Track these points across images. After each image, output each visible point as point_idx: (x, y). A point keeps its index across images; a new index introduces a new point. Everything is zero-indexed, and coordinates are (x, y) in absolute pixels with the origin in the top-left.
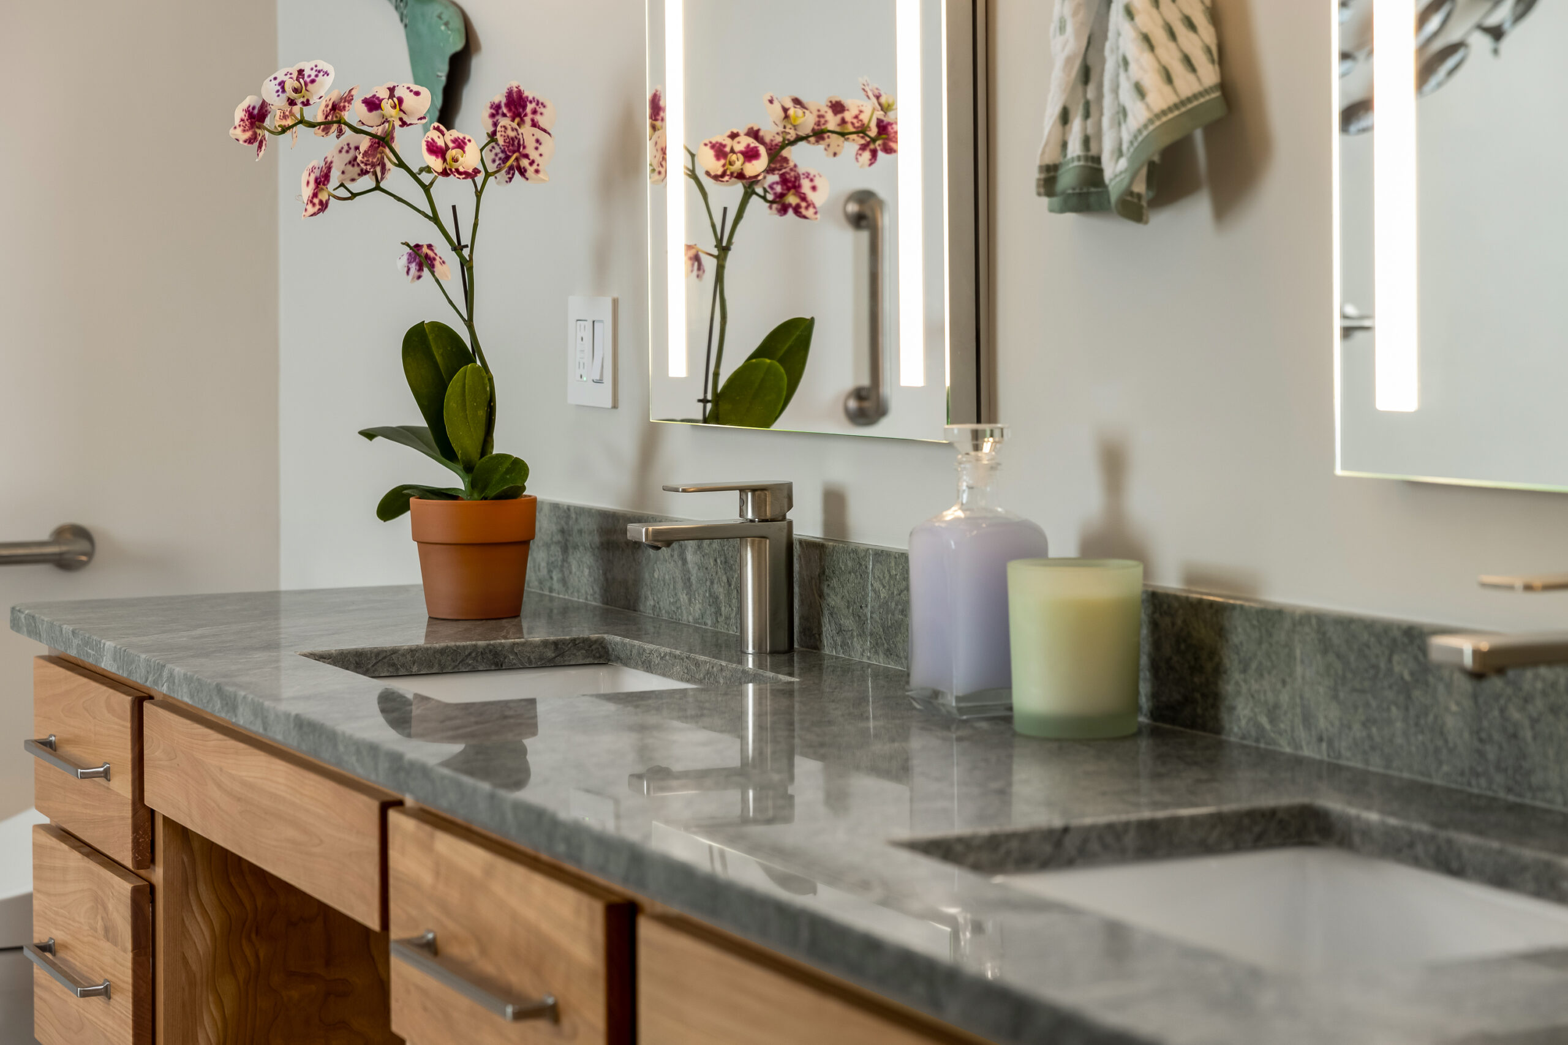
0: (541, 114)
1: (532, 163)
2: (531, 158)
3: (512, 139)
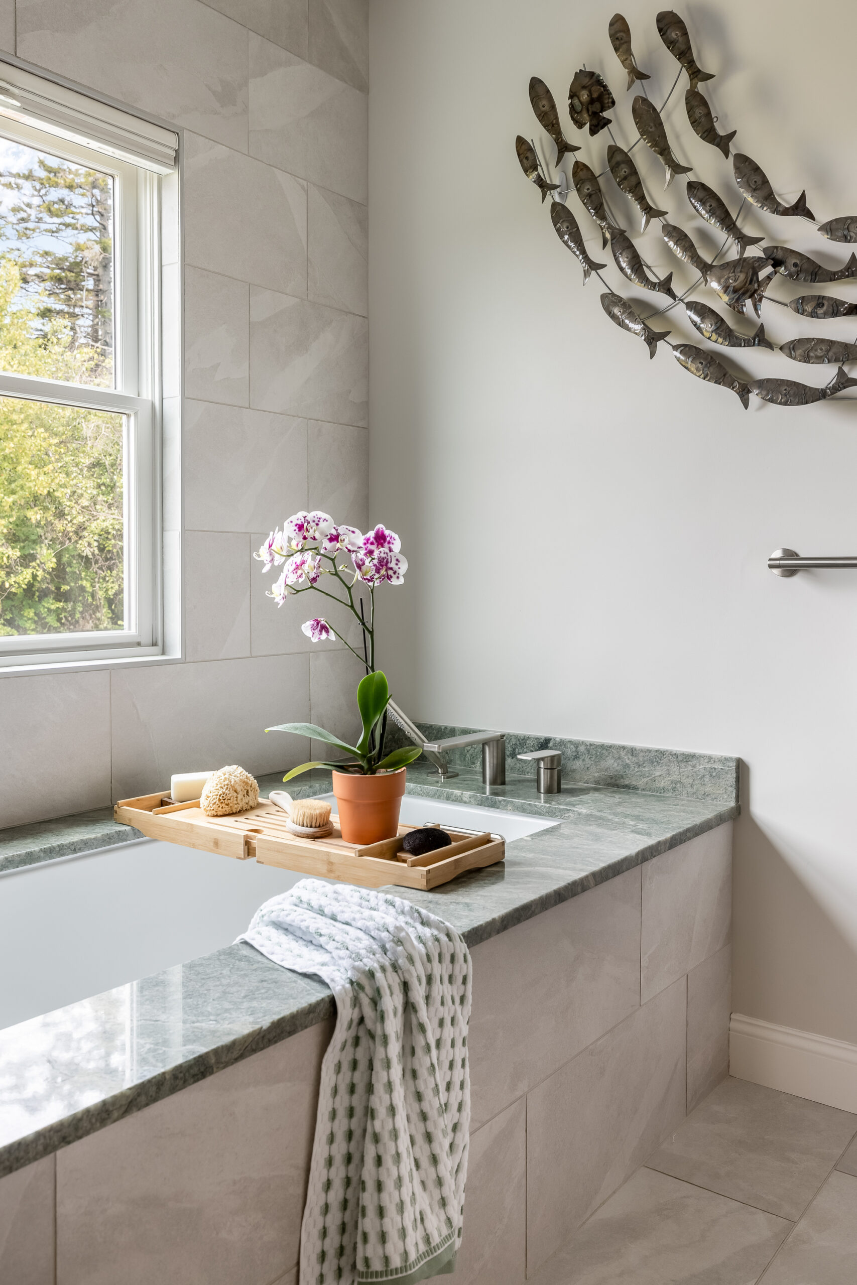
0: (393, 544)
1: (395, 573)
2: (394, 569)
3: (383, 559)
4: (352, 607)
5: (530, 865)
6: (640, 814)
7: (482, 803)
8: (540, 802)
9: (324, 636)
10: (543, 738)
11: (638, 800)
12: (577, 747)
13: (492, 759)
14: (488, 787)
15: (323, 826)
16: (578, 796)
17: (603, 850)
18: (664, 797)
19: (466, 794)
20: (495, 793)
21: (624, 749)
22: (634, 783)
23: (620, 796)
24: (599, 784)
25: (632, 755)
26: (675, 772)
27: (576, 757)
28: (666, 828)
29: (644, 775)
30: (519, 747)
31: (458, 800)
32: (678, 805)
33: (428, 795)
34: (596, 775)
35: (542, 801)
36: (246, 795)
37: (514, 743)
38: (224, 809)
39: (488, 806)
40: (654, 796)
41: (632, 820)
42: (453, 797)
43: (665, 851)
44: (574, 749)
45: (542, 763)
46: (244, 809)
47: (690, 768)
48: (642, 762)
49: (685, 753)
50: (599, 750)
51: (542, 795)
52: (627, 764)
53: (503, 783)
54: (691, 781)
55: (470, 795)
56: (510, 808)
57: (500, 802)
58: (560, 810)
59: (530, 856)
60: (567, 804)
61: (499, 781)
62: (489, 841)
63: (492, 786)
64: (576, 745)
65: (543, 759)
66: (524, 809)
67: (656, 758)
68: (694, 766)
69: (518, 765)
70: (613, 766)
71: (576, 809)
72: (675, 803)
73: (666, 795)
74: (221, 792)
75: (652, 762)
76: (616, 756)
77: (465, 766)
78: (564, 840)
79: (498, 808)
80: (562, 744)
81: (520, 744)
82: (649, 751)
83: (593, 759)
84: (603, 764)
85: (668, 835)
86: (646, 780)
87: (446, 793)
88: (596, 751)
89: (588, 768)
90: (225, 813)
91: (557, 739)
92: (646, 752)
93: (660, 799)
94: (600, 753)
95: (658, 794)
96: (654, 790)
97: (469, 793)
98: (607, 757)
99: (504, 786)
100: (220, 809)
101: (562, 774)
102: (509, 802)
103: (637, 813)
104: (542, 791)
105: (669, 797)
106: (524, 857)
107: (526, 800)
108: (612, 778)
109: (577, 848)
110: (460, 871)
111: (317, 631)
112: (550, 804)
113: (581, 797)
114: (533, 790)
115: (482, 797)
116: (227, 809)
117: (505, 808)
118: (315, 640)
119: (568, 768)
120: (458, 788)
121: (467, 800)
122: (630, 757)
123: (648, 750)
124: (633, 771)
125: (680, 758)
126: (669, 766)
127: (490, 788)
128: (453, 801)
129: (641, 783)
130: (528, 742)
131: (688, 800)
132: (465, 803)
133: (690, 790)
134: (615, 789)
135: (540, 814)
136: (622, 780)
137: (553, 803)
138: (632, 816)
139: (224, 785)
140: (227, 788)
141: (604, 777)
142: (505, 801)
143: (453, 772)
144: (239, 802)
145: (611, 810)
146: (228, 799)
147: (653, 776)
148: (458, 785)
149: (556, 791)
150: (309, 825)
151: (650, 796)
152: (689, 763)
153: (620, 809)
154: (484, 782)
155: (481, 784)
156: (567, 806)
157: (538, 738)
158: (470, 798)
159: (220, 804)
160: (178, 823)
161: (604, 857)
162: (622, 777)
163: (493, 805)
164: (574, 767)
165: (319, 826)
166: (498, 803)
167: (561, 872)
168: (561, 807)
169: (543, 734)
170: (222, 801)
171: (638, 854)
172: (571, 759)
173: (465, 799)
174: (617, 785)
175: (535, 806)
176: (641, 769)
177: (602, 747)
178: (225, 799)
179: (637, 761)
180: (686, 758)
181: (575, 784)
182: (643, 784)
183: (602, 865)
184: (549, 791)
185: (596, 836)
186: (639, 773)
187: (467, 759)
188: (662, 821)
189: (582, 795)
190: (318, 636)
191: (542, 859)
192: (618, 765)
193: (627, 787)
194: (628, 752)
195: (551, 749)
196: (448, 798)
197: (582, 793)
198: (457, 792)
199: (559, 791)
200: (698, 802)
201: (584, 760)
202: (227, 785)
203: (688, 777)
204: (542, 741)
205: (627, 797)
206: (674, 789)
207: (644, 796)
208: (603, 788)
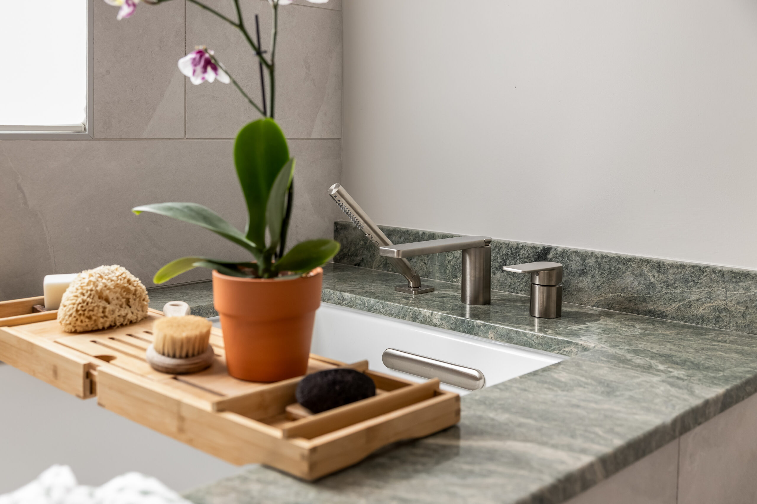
4: (241, 26)
5: (499, 436)
6: (673, 353)
7: (456, 327)
8: (533, 330)
9: (210, 76)
10: (541, 247)
11: (668, 332)
12: (584, 260)
13: (473, 271)
14: (468, 307)
15: (193, 355)
16: (584, 323)
17: (619, 412)
18: (702, 329)
19: (436, 314)
20: (475, 316)
21: (648, 263)
22: (660, 308)
23: (642, 325)
24: (613, 308)
25: (659, 272)
26: (719, 295)
27: (583, 273)
28: (714, 378)
29: (675, 298)
30: (510, 259)
31: (427, 322)
32: (725, 342)
33: (391, 314)
34: (610, 296)
35: (536, 328)
36: (124, 305)
37: (504, 252)
38: (84, 324)
39: (464, 332)
40: (689, 327)
41: (662, 363)
42: (421, 318)
43: (715, 415)
44: (581, 262)
45: (537, 277)
46: (118, 324)
47: (741, 291)
48: (673, 282)
49: (734, 270)
50: (614, 264)
51: (536, 320)
52: (651, 283)
53: (487, 302)
54: (742, 309)
55: (441, 316)
56: (492, 336)
57: (479, 327)
58: (559, 342)
59: (503, 417)
60: (568, 334)
61: (481, 300)
62: (436, 393)
63: (473, 306)
64: (584, 256)
65: (537, 272)
66: (509, 338)
67: (692, 276)
68: (747, 289)
69: (509, 280)
70: (633, 285)
71: (581, 342)
72: (720, 338)
73: (705, 326)
74: (80, 300)
75: (687, 282)
76: (637, 272)
77: (446, 280)
78: (560, 392)
79: (476, 334)
80: (565, 254)
81: (512, 254)
82: (683, 266)
83: (605, 276)
84: (618, 283)
85: (719, 390)
86: (677, 305)
87: (412, 312)
88: (610, 265)
89: (598, 287)
90: (87, 329)
91: (559, 249)
92: (678, 268)
93: (699, 332)
94: (615, 267)
95: (694, 325)
96: (689, 319)
97: (440, 313)
98: (624, 273)
99: (488, 306)
100: (79, 323)
101: (563, 293)
102: (491, 327)
103: (666, 351)
104: (537, 315)
105: (710, 329)
106: (493, 419)
107: (513, 327)
108: (630, 301)
109: (578, 406)
110: (377, 445)
111: (199, 69)
112: (545, 332)
113: (589, 324)
114: (525, 313)
115: (457, 319)
116: (90, 324)
117: (485, 335)
118: (196, 81)
119: (573, 287)
120: (428, 307)
121: (438, 323)
122: (656, 274)
123: (681, 265)
124: (659, 292)
125: (727, 278)
126: (710, 287)
127: (471, 309)
128: (420, 322)
129: (671, 308)
130: (522, 252)
131: (738, 335)
132: (435, 325)
133: (740, 321)
134: (635, 315)
135: (531, 346)
136: (644, 304)
137: (550, 331)
138: (661, 356)
139: (87, 291)
140: (90, 295)
141: (618, 299)
142: (485, 326)
143: (428, 286)
144: (107, 314)
145: (630, 345)
146: (90, 311)
147: (688, 300)
148: (430, 302)
149: (554, 315)
150: (171, 354)
151: (683, 327)
152: (741, 284)
153: (642, 345)
154: (464, 300)
155: (459, 303)
156: (568, 337)
157: (535, 247)
158: (441, 319)
159: (78, 317)
160: (20, 340)
161: (621, 425)
162: (645, 300)
163: (470, 331)
164: (581, 285)
165: (187, 356)
166: (476, 328)
167: (547, 453)
168: (560, 338)
169: (541, 242)
170: (81, 312)
171: (675, 422)
172: (577, 275)
173: (435, 321)
174: (637, 310)
175: (525, 335)
176: (671, 289)
177: (618, 259)
178: (84, 310)
179: (665, 279)
180: (735, 278)
181: (581, 307)
182: (673, 310)
183: (618, 442)
184: (545, 315)
185: (608, 386)
186: (668, 295)
187: (448, 271)
188: (707, 365)
189: (589, 322)
190: (201, 75)
191: (520, 425)
192: (639, 284)
193: (651, 313)
194: (653, 267)
195: (551, 260)
196: (415, 319)
197: (589, 319)
198: (426, 312)
199: (559, 314)
200: (753, 338)
201: (593, 277)
202: (91, 290)
203: (738, 303)
204: (539, 250)
205: (651, 327)
206: (717, 319)
207: (675, 326)
208: (618, 314)
